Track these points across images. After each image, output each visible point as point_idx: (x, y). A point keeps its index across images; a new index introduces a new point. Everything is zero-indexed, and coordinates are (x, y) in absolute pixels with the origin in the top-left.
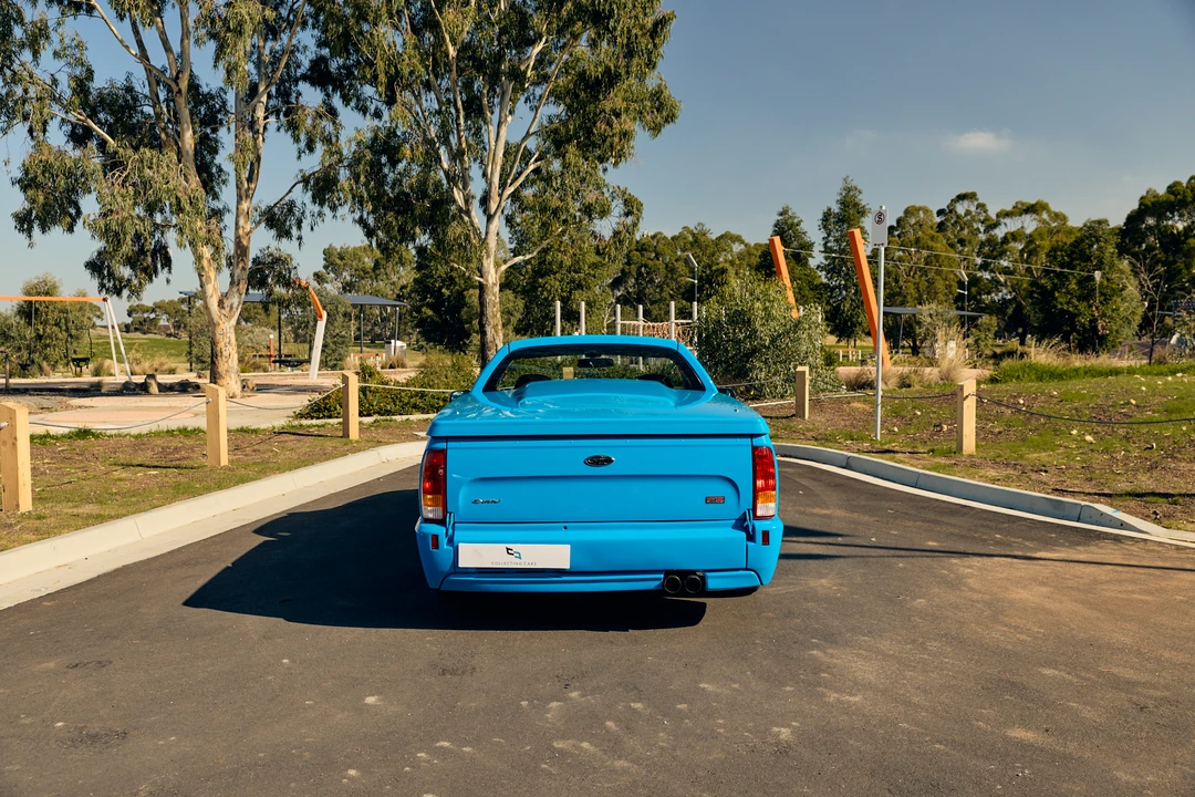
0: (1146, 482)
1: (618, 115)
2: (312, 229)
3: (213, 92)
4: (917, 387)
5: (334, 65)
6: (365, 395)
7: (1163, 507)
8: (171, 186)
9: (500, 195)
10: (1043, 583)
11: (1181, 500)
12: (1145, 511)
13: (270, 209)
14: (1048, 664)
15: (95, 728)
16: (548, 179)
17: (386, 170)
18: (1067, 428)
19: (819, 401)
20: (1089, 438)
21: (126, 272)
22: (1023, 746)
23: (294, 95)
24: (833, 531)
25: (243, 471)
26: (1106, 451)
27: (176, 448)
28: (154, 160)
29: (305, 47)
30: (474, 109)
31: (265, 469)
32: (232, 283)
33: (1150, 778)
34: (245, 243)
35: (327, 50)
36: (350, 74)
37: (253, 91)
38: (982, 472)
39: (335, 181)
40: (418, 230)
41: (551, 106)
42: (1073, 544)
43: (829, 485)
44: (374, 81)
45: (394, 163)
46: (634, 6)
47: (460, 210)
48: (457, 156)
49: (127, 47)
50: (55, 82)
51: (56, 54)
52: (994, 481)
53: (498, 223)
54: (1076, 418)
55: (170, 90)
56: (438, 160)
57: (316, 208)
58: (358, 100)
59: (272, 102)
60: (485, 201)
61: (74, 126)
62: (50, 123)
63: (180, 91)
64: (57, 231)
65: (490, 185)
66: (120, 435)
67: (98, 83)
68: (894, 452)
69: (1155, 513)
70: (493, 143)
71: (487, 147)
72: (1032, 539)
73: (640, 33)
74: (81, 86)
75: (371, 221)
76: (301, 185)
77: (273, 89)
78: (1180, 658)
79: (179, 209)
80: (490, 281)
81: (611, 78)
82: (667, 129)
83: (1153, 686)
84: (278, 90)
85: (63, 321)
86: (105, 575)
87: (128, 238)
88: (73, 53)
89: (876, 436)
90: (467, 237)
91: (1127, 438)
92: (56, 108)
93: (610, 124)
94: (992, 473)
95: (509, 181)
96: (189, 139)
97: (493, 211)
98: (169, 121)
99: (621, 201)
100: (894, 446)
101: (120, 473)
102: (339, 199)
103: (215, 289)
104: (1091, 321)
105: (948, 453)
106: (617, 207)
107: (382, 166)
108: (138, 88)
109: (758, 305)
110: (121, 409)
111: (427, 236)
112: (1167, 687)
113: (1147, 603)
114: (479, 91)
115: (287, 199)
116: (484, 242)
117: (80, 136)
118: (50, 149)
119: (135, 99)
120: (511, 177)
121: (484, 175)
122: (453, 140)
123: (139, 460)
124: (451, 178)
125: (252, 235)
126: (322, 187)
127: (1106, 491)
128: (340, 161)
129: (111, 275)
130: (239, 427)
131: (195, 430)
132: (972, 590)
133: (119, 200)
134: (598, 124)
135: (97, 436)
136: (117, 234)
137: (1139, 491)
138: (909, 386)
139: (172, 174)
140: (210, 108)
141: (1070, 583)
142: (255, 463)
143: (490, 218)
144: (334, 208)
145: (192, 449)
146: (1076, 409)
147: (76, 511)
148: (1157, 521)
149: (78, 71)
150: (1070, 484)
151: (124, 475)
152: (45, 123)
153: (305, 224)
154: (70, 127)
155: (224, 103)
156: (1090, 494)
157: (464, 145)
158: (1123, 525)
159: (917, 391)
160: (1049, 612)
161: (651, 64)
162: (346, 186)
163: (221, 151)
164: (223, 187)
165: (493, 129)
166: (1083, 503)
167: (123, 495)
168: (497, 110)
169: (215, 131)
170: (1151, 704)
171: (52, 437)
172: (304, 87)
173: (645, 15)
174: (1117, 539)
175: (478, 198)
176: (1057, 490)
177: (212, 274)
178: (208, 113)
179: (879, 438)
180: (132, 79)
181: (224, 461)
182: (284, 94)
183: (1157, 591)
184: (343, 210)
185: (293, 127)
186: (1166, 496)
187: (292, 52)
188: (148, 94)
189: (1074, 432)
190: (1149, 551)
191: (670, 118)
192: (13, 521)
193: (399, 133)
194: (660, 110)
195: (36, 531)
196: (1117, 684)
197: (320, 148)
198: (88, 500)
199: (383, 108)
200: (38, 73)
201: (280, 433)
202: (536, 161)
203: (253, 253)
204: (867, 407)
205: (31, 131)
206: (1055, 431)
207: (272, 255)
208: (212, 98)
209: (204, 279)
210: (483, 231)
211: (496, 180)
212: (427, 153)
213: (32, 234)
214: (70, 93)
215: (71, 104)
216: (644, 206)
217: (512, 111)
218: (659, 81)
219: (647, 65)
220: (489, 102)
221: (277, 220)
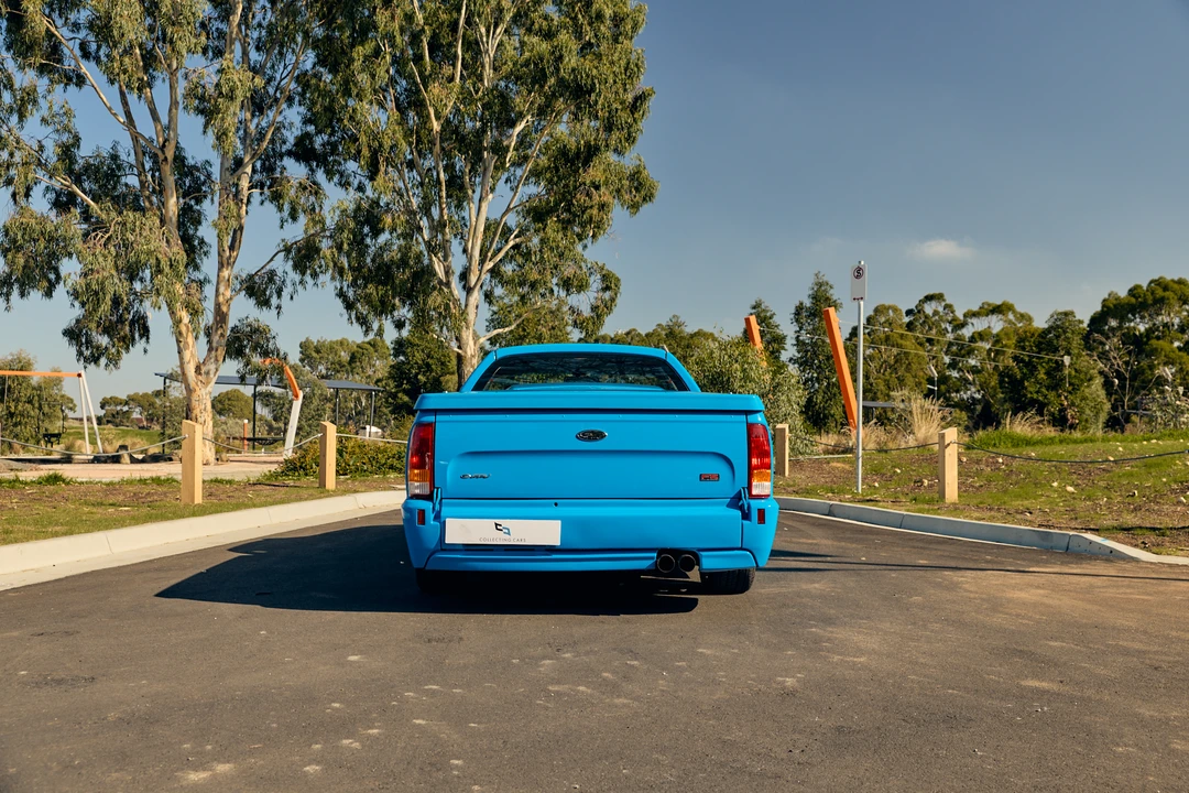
0: (1130, 519)
1: (597, 188)
2: (292, 298)
3: (199, 164)
4: (895, 453)
5: (319, 141)
6: (341, 455)
7: (1152, 538)
8: (151, 247)
9: (480, 271)
10: (1039, 588)
11: (1168, 533)
12: (1134, 541)
13: (251, 277)
14: (1054, 639)
15: (62, 674)
16: (527, 255)
17: (368, 241)
18: (1048, 481)
19: (798, 461)
20: (1070, 489)
21: (104, 341)
22: (1039, 691)
23: (279, 170)
24: (822, 553)
26: (1088, 499)
27: (148, 494)
28: (138, 223)
29: (291, 124)
30: (457, 187)
32: (210, 350)
33: (1175, 714)
34: (224, 309)
35: (313, 127)
36: (334, 151)
37: (239, 163)
38: (965, 514)
39: (318, 250)
40: (397, 301)
41: (532, 186)
42: (1065, 563)
44: (357, 157)
45: (376, 232)
46: (615, 82)
47: (440, 282)
48: (439, 227)
49: (115, 115)
50: (41, 148)
51: (44, 120)
52: (980, 519)
53: (477, 296)
55: (156, 160)
56: (420, 229)
57: (297, 277)
58: (342, 176)
59: (257, 177)
60: (464, 276)
61: (58, 194)
62: (34, 188)
63: (166, 159)
64: (36, 295)
65: (470, 260)
66: (92, 483)
67: (85, 152)
68: (876, 501)
69: (1144, 543)
70: (474, 219)
71: (468, 224)
72: (1024, 560)
73: (620, 107)
74: (67, 153)
75: (351, 294)
76: (283, 253)
77: (258, 164)
79: (159, 271)
80: (469, 353)
81: (590, 153)
82: (645, 208)
83: (1165, 654)
84: (263, 165)
85: (36, 398)
86: (73, 576)
87: (108, 298)
88: (61, 120)
89: (857, 489)
90: (447, 305)
91: (1108, 488)
92: (40, 174)
93: (589, 195)
94: (976, 515)
95: (489, 254)
96: (173, 205)
97: (472, 284)
98: (154, 191)
99: (599, 276)
100: (876, 497)
101: (90, 509)
102: (320, 267)
103: (192, 355)
104: (1060, 411)
105: (931, 502)
106: (595, 282)
107: (363, 237)
108: (123, 156)
109: (736, 366)
111: (407, 308)
112: (1178, 655)
113: (1147, 600)
114: (460, 171)
115: (268, 267)
116: (464, 313)
117: (63, 203)
118: (32, 213)
119: (119, 167)
120: (492, 251)
121: (465, 251)
122: (435, 212)
123: (109, 501)
124: (432, 249)
125: (232, 303)
126: (304, 256)
127: (1094, 527)
128: (323, 230)
129: (89, 343)
130: (213, 477)
131: (168, 480)
132: (966, 591)
133: (101, 259)
134: (578, 196)
135: (68, 481)
136: (96, 293)
137: (1125, 526)
138: (887, 451)
139: (155, 238)
140: (195, 180)
141: (1067, 588)
142: (227, 504)
143: (468, 290)
144: (315, 275)
145: (165, 494)
146: (1055, 466)
148: (1147, 549)
149: (65, 138)
150: (1056, 522)
151: (94, 510)
152: (29, 188)
153: (286, 293)
154: (54, 194)
155: (209, 176)
156: (1077, 528)
157: (446, 217)
158: (1113, 553)
161: (630, 139)
162: (328, 253)
163: (204, 222)
164: (205, 258)
165: (474, 207)
166: (1071, 534)
167: (95, 521)
168: (478, 190)
169: (199, 201)
170: (1164, 665)
171: (22, 482)
172: (289, 162)
173: (625, 90)
175: (458, 273)
176: (1043, 525)
177: (190, 340)
178: (193, 184)
179: (860, 491)
180: (119, 148)
181: (198, 502)
182: (269, 169)
183: (1155, 593)
184: (325, 278)
185: (276, 197)
186: (1154, 529)
187: (278, 129)
188: (134, 163)
189: (1055, 484)
190: (1142, 568)
191: (648, 198)
193: (382, 204)
194: (638, 189)
196: (1126, 652)
197: (303, 219)
198: (55, 524)
199: (367, 182)
200: (24, 135)
201: (254, 484)
202: (516, 237)
203: (232, 322)
204: (847, 467)
205: (14, 195)
206: (1035, 484)
207: (250, 325)
208: (198, 170)
209: (182, 344)
210: (463, 302)
211: (477, 253)
212: (407, 222)
213: (11, 298)
214: (55, 159)
215: (55, 169)
216: (622, 282)
217: (492, 190)
218: (638, 162)
219: (627, 140)
220: (470, 179)
221: (259, 289)
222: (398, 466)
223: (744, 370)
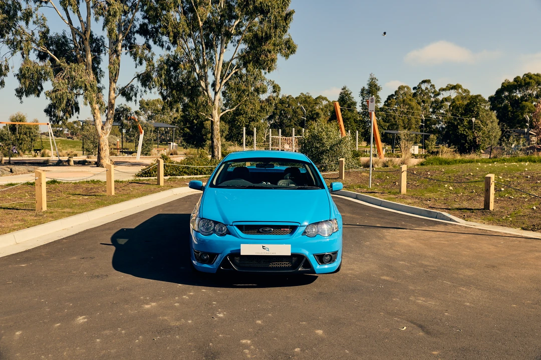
0: (465, 204)
1: (270, 52)
2: (141, 96)
3: (99, 38)
4: (391, 167)
5: (150, 27)
6: (164, 167)
7: (469, 213)
8: (83, 79)
10: (412, 238)
11: (475, 211)
12: (461, 215)
13: (123, 89)
14: (402, 260)
15: (97, 274)
16: (241, 77)
17: (172, 73)
18: (444, 184)
19: (349, 172)
20: (451, 188)
21: (61, 114)
22: (384, 280)
23: (133, 39)
25: (121, 197)
26: (456, 193)
27: (91, 188)
28: (76, 68)
29: (138, 19)
30: (210, 45)
31: (129, 197)
32: (107, 119)
34: (113, 101)
35: (147, 20)
36: (157, 31)
38: (405, 201)
39: (151, 77)
40: (185, 98)
41: (242, 44)
42: (429, 226)
43: (347, 205)
44: (168, 34)
45: (175, 69)
46: (278, 8)
47: (203, 89)
48: (203, 67)
49: (64, 20)
50: (33, 34)
51: (34, 22)
52: (409, 204)
53: (220, 95)
54: (449, 181)
55: (81, 37)
56: (195, 69)
57: (143, 89)
58: (160, 42)
59: (124, 43)
60: (214, 85)
61: (40, 52)
62: (31, 51)
63: (86, 39)
64: (32, 97)
65: (216, 79)
66: (68, 183)
67: (52, 34)
68: (375, 193)
69: (464, 216)
70: (217, 61)
71: (215, 63)
72: (415, 224)
73: (280, 19)
74: (44, 35)
75: (165, 93)
76: (137, 78)
78: (446, 259)
79: (86, 89)
80: (216, 120)
81: (268, 37)
82: (291, 56)
83: (433, 266)
84: (126, 37)
85: (28, 133)
86: (81, 232)
87: (65, 101)
88: (42, 22)
90: (207, 101)
91: (465, 188)
92: (34, 45)
93: (266, 55)
94: (410, 201)
96: (90, 57)
97: (217, 90)
98: (81, 50)
99: (271, 86)
100: (376, 190)
101: (72, 197)
102: (153, 85)
103: (100, 122)
105: (394, 194)
106: (270, 89)
107: (171, 71)
108: (68, 37)
110: (62, 172)
112: (437, 267)
114: (212, 38)
115: (130, 84)
116: (213, 103)
117: (42, 56)
118: (30, 62)
119: (67, 41)
120: (225, 76)
121: (214, 74)
122: (201, 60)
123: (78, 193)
124: (200, 77)
125: (116, 99)
126: (145, 79)
127: (450, 208)
128: (153, 69)
129: (54, 115)
130: (118, 180)
131: (97, 181)
132: (387, 240)
133: (62, 85)
134: (262, 56)
135: (59, 183)
136: (60, 99)
137: (461, 207)
138: (388, 166)
139: (84, 74)
140: (97, 44)
141: (421, 238)
142: (124, 194)
143: (216, 93)
144: (150, 89)
145: (98, 188)
146: (449, 177)
147: (63, 211)
148: (464, 218)
149: (43, 30)
150: (438, 205)
151: (74, 198)
152: (29, 51)
153: (138, 95)
154: (38, 52)
155: (103, 42)
156: (443, 209)
157: (206, 63)
158: (451, 220)
159: (390, 169)
160: (410, 246)
161: (285, 31)
162: (156, 80)
163: (101, 63)
164: (102, 78)
165: (218, 56)
166: (438, 212)
167: (78, 205)
168: (219, 46)
169: (99, 54)
170: (429, 271)
172: (137, 36)
173: (282, 11)
174: (446, 224)
175: (211, 84)
176: (431, 207)
177: (99, 115)
178: (97, 47)
179: (370, 187)
180: (66, 33)
181: (113, 193)
182: (128, 38)
184: (154, 90)
185: (135, 55)
186: (471, 209)
188: (72, 39)
189: (446, 186)
190: (455, 228)
191: (293, 52)
192: (41, 214)
193: (178, 58)
194: (289, 48)
195: (52, 217)
197: (144, 62)
198: (65, 207)
199: (171, 46)
200: (26, 31)
201: (132, 183)
202: (236, 69)
203: (116, 107)
204: (368, 175)
205: (23, 54)
206: (439, 185)
207: (123, 108)
208: (98, 40)
209: (95, 117)
210: (213, 99)
211: (219, 77)
212: (190, 66)
213: (22, 98)
214: (39, 38)
215: (40, 43)
216: (281, 89)
217: (226, 48)
218: (289, 37)
219: (283, 31)
220: (216, 43)
221: (126, 93)
222: (188, 172)
223: (327, 135)
